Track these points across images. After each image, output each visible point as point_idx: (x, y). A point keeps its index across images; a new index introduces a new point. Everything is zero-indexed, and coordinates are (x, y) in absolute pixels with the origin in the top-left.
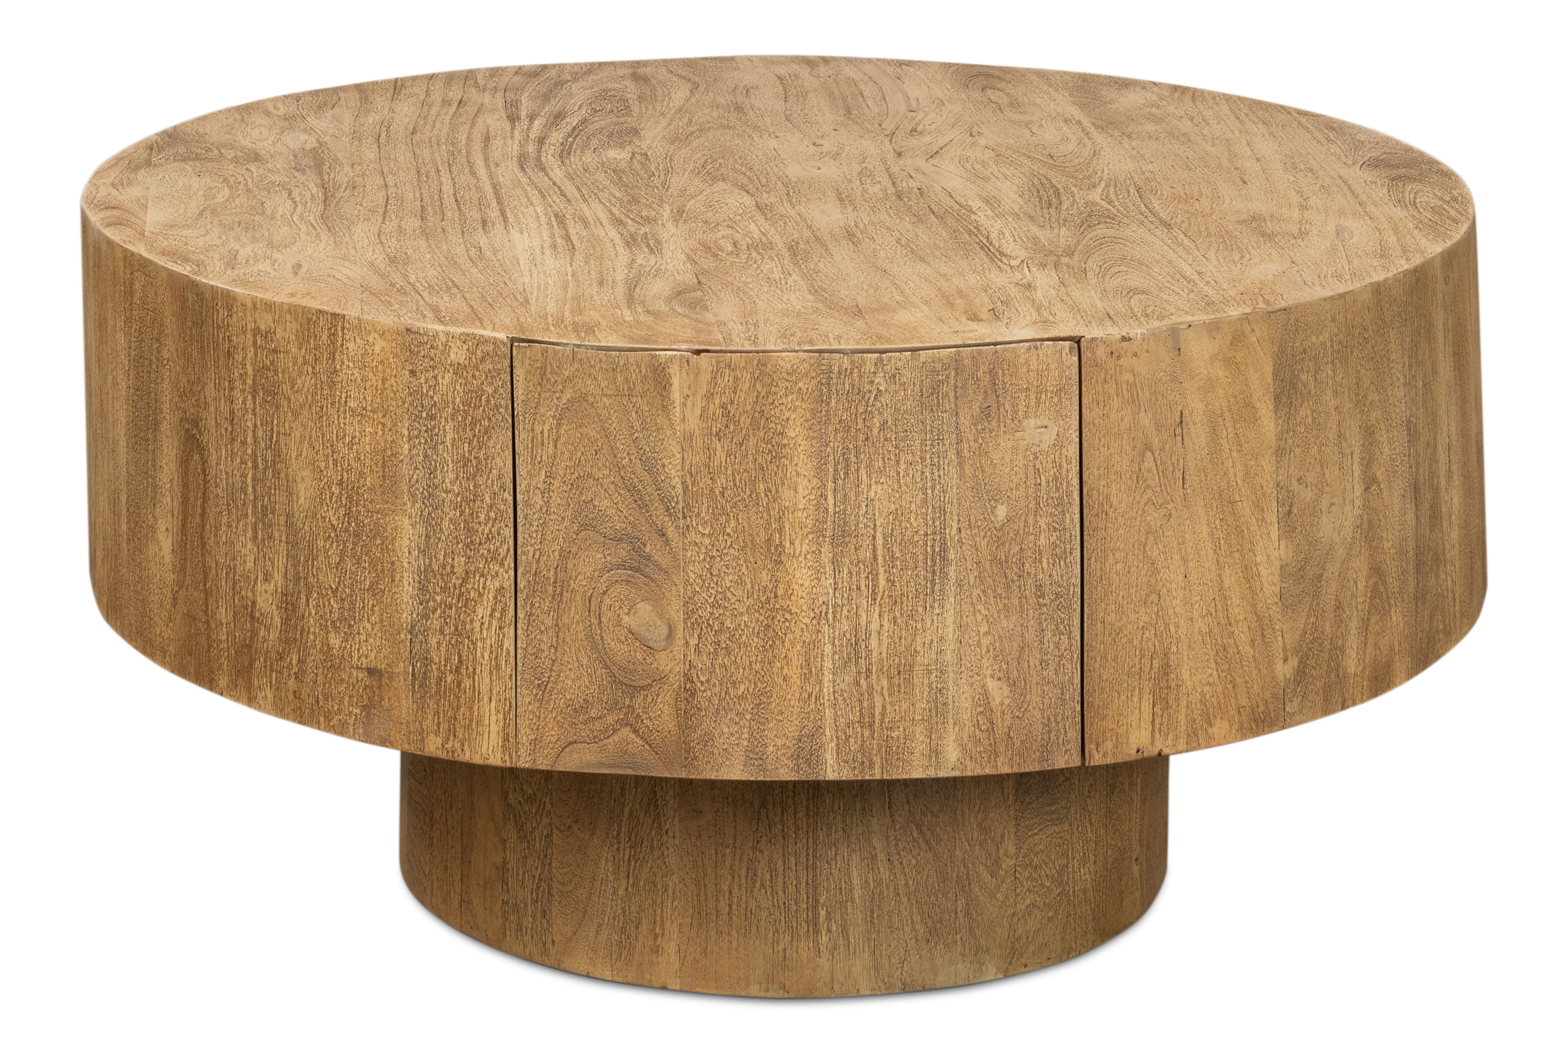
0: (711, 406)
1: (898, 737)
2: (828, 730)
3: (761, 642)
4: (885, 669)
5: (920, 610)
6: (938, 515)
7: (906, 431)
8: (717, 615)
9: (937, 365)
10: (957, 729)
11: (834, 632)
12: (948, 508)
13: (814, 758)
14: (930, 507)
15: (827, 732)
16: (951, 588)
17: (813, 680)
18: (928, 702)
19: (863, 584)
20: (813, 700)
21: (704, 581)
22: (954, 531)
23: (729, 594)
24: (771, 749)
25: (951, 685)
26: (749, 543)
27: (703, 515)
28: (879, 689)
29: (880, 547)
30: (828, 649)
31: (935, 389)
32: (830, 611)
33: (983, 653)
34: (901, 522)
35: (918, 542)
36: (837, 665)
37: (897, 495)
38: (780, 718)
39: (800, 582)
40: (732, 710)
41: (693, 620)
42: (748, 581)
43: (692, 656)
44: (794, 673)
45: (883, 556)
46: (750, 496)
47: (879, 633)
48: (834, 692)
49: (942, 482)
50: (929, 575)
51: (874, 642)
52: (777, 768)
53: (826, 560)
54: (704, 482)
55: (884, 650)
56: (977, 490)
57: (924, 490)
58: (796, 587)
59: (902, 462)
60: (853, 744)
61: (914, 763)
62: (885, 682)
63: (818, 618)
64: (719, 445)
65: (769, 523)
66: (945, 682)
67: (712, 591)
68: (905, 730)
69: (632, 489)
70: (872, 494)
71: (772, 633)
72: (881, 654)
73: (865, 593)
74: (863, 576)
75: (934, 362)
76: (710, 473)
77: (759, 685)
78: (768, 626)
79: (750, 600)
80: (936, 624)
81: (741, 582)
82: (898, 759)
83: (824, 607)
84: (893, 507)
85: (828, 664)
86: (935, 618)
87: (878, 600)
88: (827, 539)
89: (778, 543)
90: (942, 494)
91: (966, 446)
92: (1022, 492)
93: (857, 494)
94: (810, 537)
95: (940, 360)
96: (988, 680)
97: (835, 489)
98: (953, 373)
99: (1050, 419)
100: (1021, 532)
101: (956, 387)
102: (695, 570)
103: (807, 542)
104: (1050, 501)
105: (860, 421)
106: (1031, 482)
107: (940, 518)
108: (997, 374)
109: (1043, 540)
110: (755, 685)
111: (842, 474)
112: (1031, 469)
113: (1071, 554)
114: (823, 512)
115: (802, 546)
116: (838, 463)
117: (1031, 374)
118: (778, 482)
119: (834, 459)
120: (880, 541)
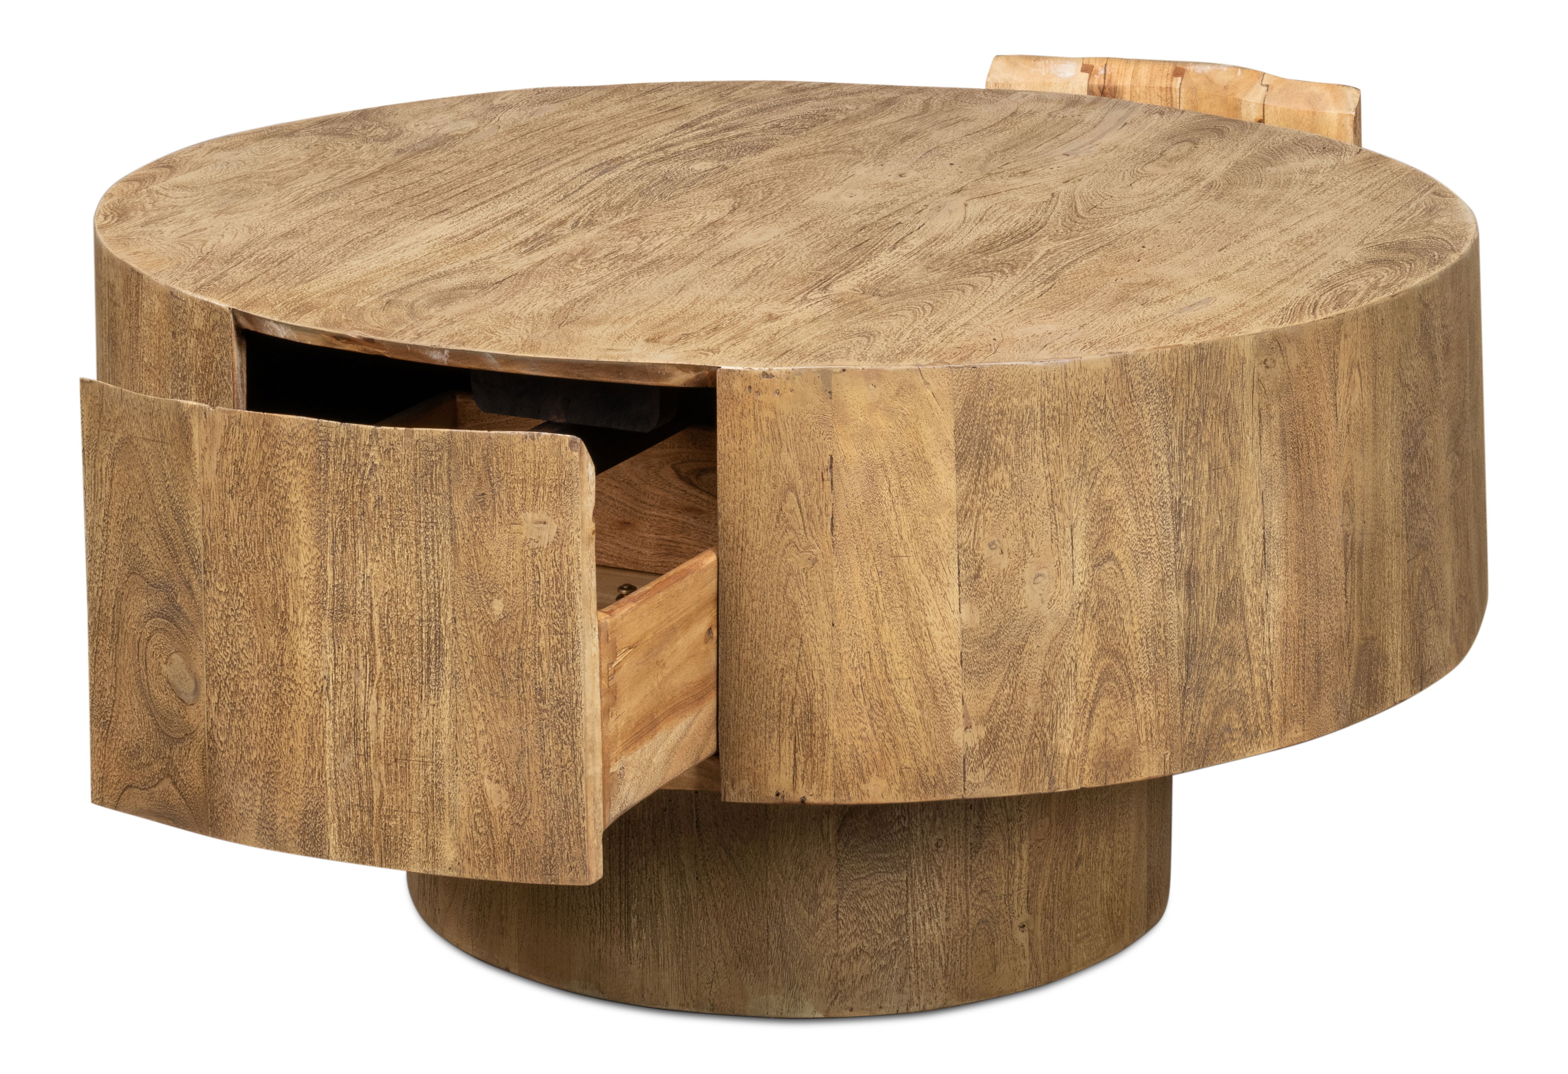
0: (225, 461)
1: (396, 826)
2: (330, 809)
3: (270, 709)
4: (382, 754)
5: (416, 697)
6: (432, 601)
7: (401, 510)
8: (233, 676)
10: (453, 827)
11: (334, 709)
12: (443, 595)
13: (318, 836)
14: (425, 592)
15: (330, 812)
16: (447, 680)
17: (316, 755)
18: (424, 796)
19: (361, 663)
20: (317, 777)
22: (449, 621)
23: (242, 656)
24: (280, 820)
25: (447, 781)
26: (259, 606)
27: (220, 572)
28: (377, 774)
29: (376, 627)
30: (329, 725)
31: (429, 469)
32: (331, 687)
33: (480, 752)
34: (396, 604)
35: (413, 626)
36: (337, 744)
37: (392, 576)
38: (287, 789)
39: (303, 652)
40: (246, 775)
41: (213, 678)
42: (258, 645)
43: (213, 715)
44: (299, 745)
45: (380, 637)
46: (259, 558)
47: (377, 717)
48: (335, 771)
49: (437, 567)
50: (425, 663)
51: (371, 725)
52: (285, 841)
53: (327, 634)
54: (221, 538)
55: (382, 735)
56: (472, 580)
57: (418, 573)
58: (300, 657)
59: (397, 542)
60: (354, 828)
61: (412, 857)
62: (382, 768)
63: (320, 692)
64: (231, 502)
65: (275, 589)
66: (440, 776)
67: (228, 651)
68: (402, 821)
69: (166, 537)
70: (368, 571)
71: (279, 702)
72: (378, 738)
73: (363, 673)
74: (361, 655)
75: (427, 441)
76: (224, 530)
77: (269, 753)
78: (275, 694)
79: (260, 665)
80: (431, 716)
81: (251, 645)
82: (396, 850)
83: (325, 682)
84: (388, 587)
85: (329, 742)
86: (431, 708)
87: (375, 682)
88: (327, 612)
89: (283, 610)
90: (436, 580)
91: (460, 533)
92: (519, 588)
93: (355, 569)
94: (312, 607)
95: (433, 440)
96: (486, 781)
97: (334, 562)
98: (446, 454)
99: (548, 515)
100: (519, 630)
101: (449, 470)
102: (214, 626)
103: (308, 612)
104: (550, 601)
105: (356, 494)
106: (529, 579)
107: (435, 604)
108: (491, 461)
109: (542, 642)
110: (266, 752)
111: (340, 546)
112: (529, 564)
113: (573, 660)
114: (323, 584)
115: (305, 617)
116: (337, 535)
117: (528, 465)
118: (283, 546)
119: (333, 530)
120: (376, 621)
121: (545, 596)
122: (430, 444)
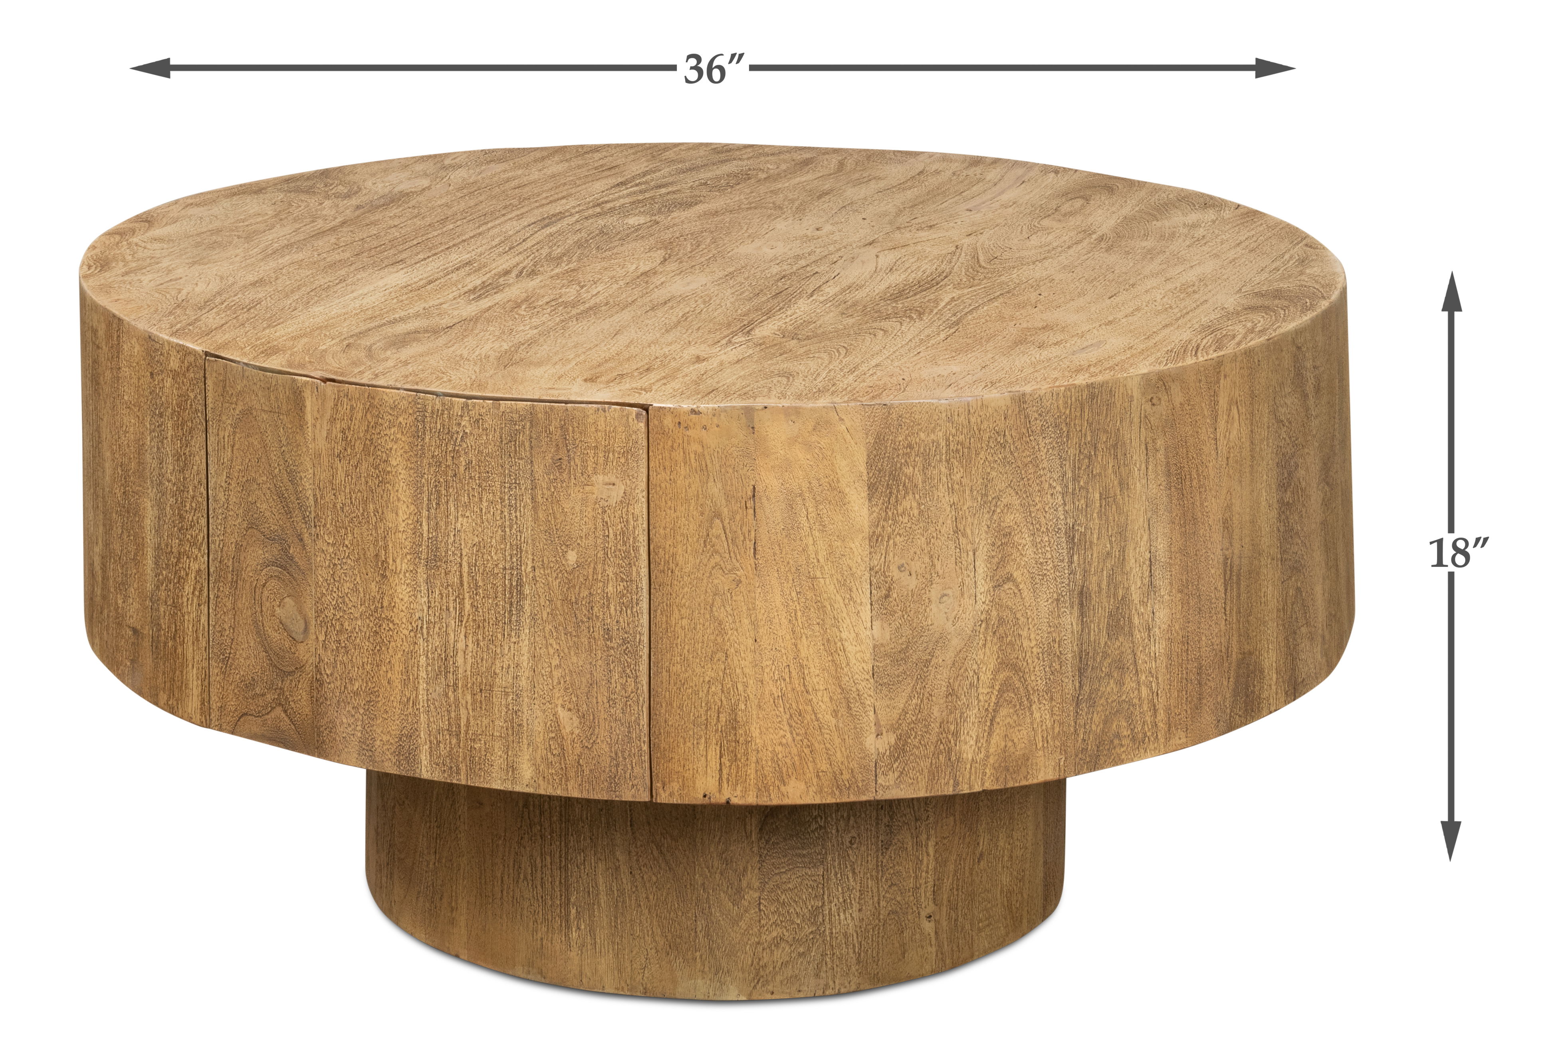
0: (334, 429)
1: (480, 748)
2: (422, 733)
3: (371, 647)
4: (469, 685)
5: (499, 636)
6: (515, 552)
7: (488, 472)
8: (338, 617)
10: (531, 749)
11: (428, 646)
12: (524, 547)
13: (412, 756)
14: (509, 544)
15: (422, 736)
16: (526, 620)
17: (410, 686)
18: (506, 721)
19: (451, 605)
20: (411, 704)
21: (329, 585)
22: (529, 569)
23: (347, 599)
24: (378, 743)
25: (525, 709)
26: (362, 556)
27: (328, 526)
28: (464, 702)
29: (465, 575)
30: (423, 660)
31: (513, 437)
32: (425, 626)
33: (555, 683)
34: (483, 554)
35: (498, 574)
36: (430, 676)
37: (480, 529)
38: (385, 716)
39: (401, 596)
40: (349, 703)
41: (321, 618)
42: (361, 590)
43: (321, 651)
44: (396, 677)
45: (469, 583)
46: (363, 514)
47: (465, 652)
48: (428, 700)
49: (519, 522)
50: (508, 606)
51: (460, 660)
52: (382, 760)
53: (422, 580)
54: (329, 497)
55: (469, 669)
56: (550, 533)
57: (502, 527)
58: (398, 601)
59: (484, 500)
60: (443, 749)
61: (494, 775)
62: (469, 697)
63: (415, 630)
64: (339, 465)
65: (377, 541)
66: (519, 704)
67: (335, 595)
68: (485, 744)
69: (281, 496)
70: (459, 526)
71: (379, 639)
72: (466, 671)
73: (453, 614)
74: (451, 598)
75: (511, 412)
76: (333, 489)
77: (370, 683)
78: (376, 632)
79: (363, 607)
80: (512, 652)
81: (355, 590)
82: (480, 769)
83: (420, 622)
84: (476, 540)
85: (423, 674)
86: (512, 645)
87: (464, 622)
88: (422, 561)
89: (383, 559)
90: (519, 533)
91: (540, 492)
92: (591, 541)
93: (447, 524)
94: (409, 557)
95: (517, 412)
96: (559, 709)
97: (429, 517)
98: (528, 424)
99: (617, 477)
100: (590, 577)
101: (531, 438)
102: (323, 574)
103: (406, 561)
104: (618, 553)
105: (449, 458)
106: (599, 533)
107: (517, 555)
108: (567, 430)
109: (610, 588)
110: (367, 683)
111: (434, 504)
112: (599, 521)
113: (637, 604)
114: (419, 536)
115: (403, 565)
116: (431, 493)
117: (599, 434)
118: (384, 504)
119: (428, 489)
120: (465, 569)
121: (613, 548)
122: (514, 415)
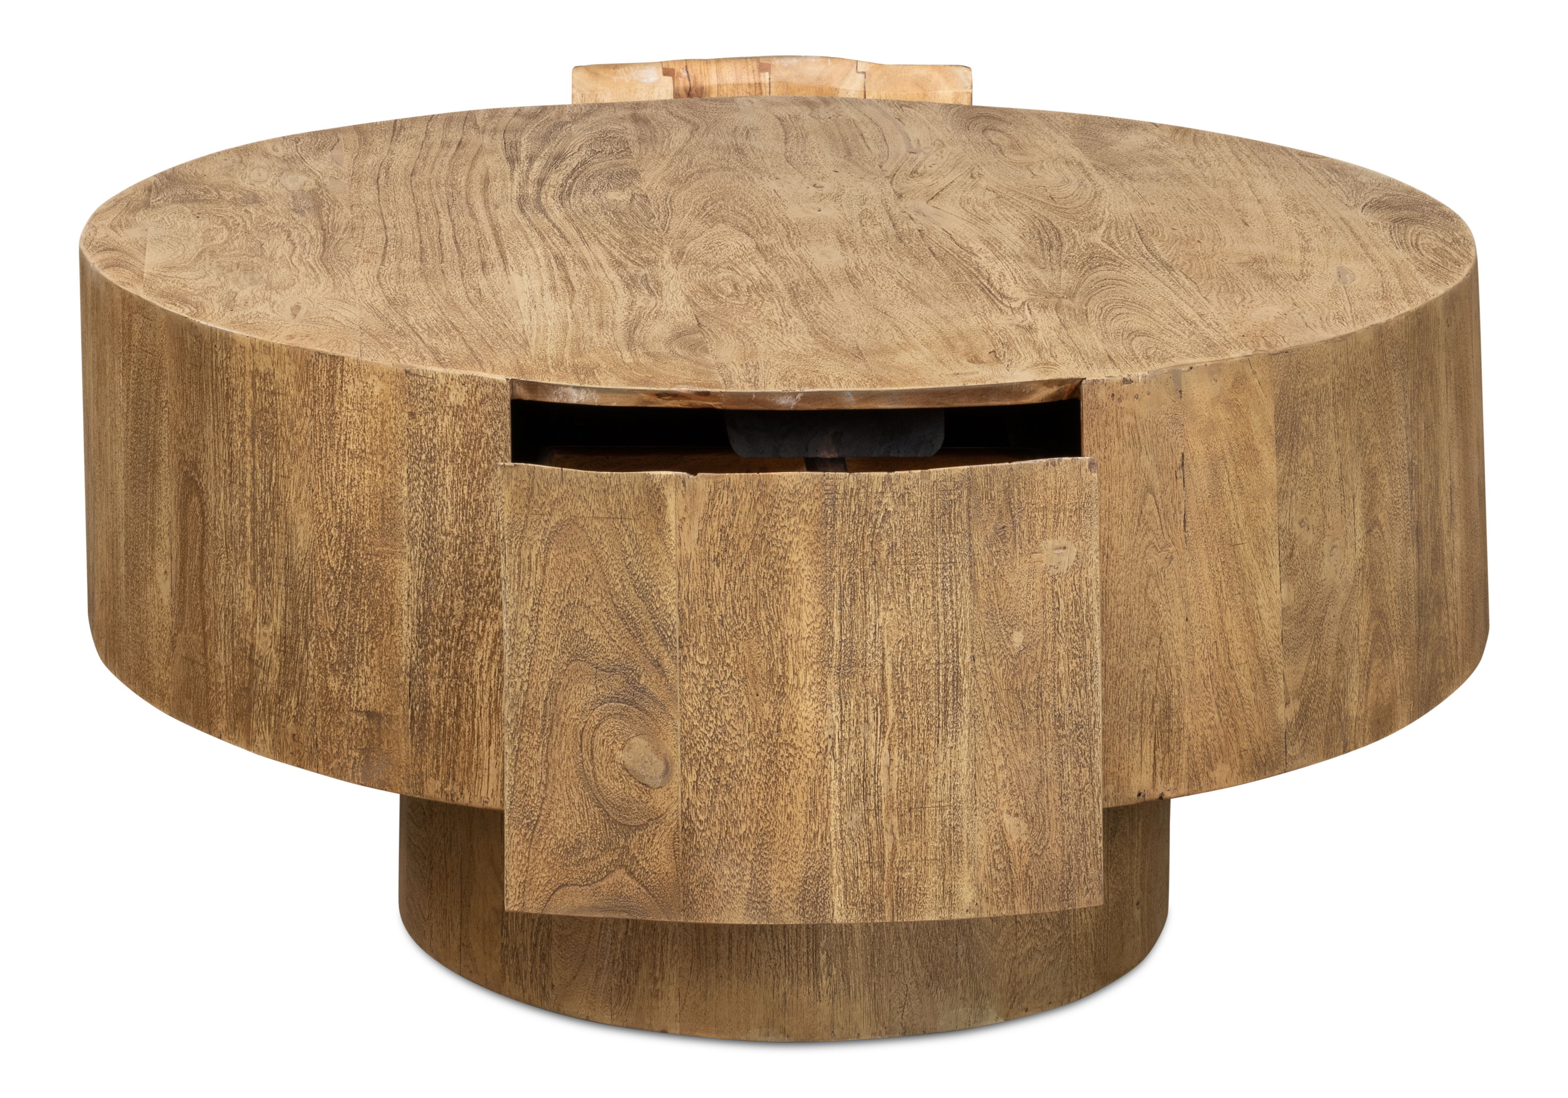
0: (709, 529)
1: (910, 878)
2: (835, 871)
3: (764, 779)
4: (895, 806)
5: (932, 743)
6: (950, 642)
7: (916, 554)
8: (717, 750)
9: (948, 484)
10: (972, 868)
12: (961, 635)
13: (820, 901)
14: (942, 634)
15: (834, 873)
16: (965, 719)
17: (818, 819)
18: (941, 841)
19: (871, 716)
20: (819, 840)
21: (702, 714)
22: (968, 659)
23: (729, 728)
24: (774, 891)
25: (965, 821)
26: (750, 674)
27: (701, 644)
28: (889, 827)
29: (889, 678)
30: (835, 786)
31: (947, 510)
32: (837, 745)
33: (999, 787)
34: (911, 651)
35: (929, 671)
36: (844, 803)
37: (907, 622)
38: (784, 858)
39: (804, 714)
40: (732, 850)
41: (691, 756)
42: (749, 714)
43: (690, 794)
44: (799, 811)
45: (893, 686)
46: (751, 624)
47: (889, 768)
48: (841, 831)
49: (955, 607)
50: (942, 706)
51: (883, 778)
52: (781, 912)
53: (832, 692)
54: (702, 610)
55: (894, 786)
56: (992, 615)
57: (935, 616)
58: (800, 720)
59: (912, 587)
60: (862, 886)
61: (927, 905)
62: (895, 820)
63: (824, 752)
64: (717, 571)
65: (771, 653)
66: (959, 819)
67: (711, 726)
68: (916, 870)
69: (625, 618)
70: (880, 621)
71: (775, 769)
72: (890, 790)
73: (873, 726)
74: (871, 708)
75: (945, 480)
76: (708, 600)
77: (762, 824)
78: (771, 762)
79: (752, 734)
80: (949, 758)
81: (741, 715)
82: (909, 901)
83: (830, 741)
84: (903, 635)
85: (834, 801)
86: (948, 751)
87: (888, 733)
88: (833, 669)
89: (780, 673)
90: (955, 621)
91: (980, 569)
92: (1039, 617)
93: (865, 621)
94: (815, 667)
95: (952, 479)
96: (1005, 815)
97: (841, 617)
98: (964, 492)
99: (1066, 540)
100: (1039, 659)
101: (969, 507)
102: (692, 703)
103: (811, 672)
104: (1069, 626)
105: (867, 544)
106: (1049, 606)
107: (952, 645)
108: (1012, 493)
109: (1062, 668)
110: (758, 823)
111: (848, 600)
112: (1049, 592)
113: (1091, 682)
114: (829, 641)
115: (806, 677)
116: (844, 589)
117: (1049, 492)
118: (781, 608)
119: (840, 584)
120: (889, 670)
121: (1064, 621)
